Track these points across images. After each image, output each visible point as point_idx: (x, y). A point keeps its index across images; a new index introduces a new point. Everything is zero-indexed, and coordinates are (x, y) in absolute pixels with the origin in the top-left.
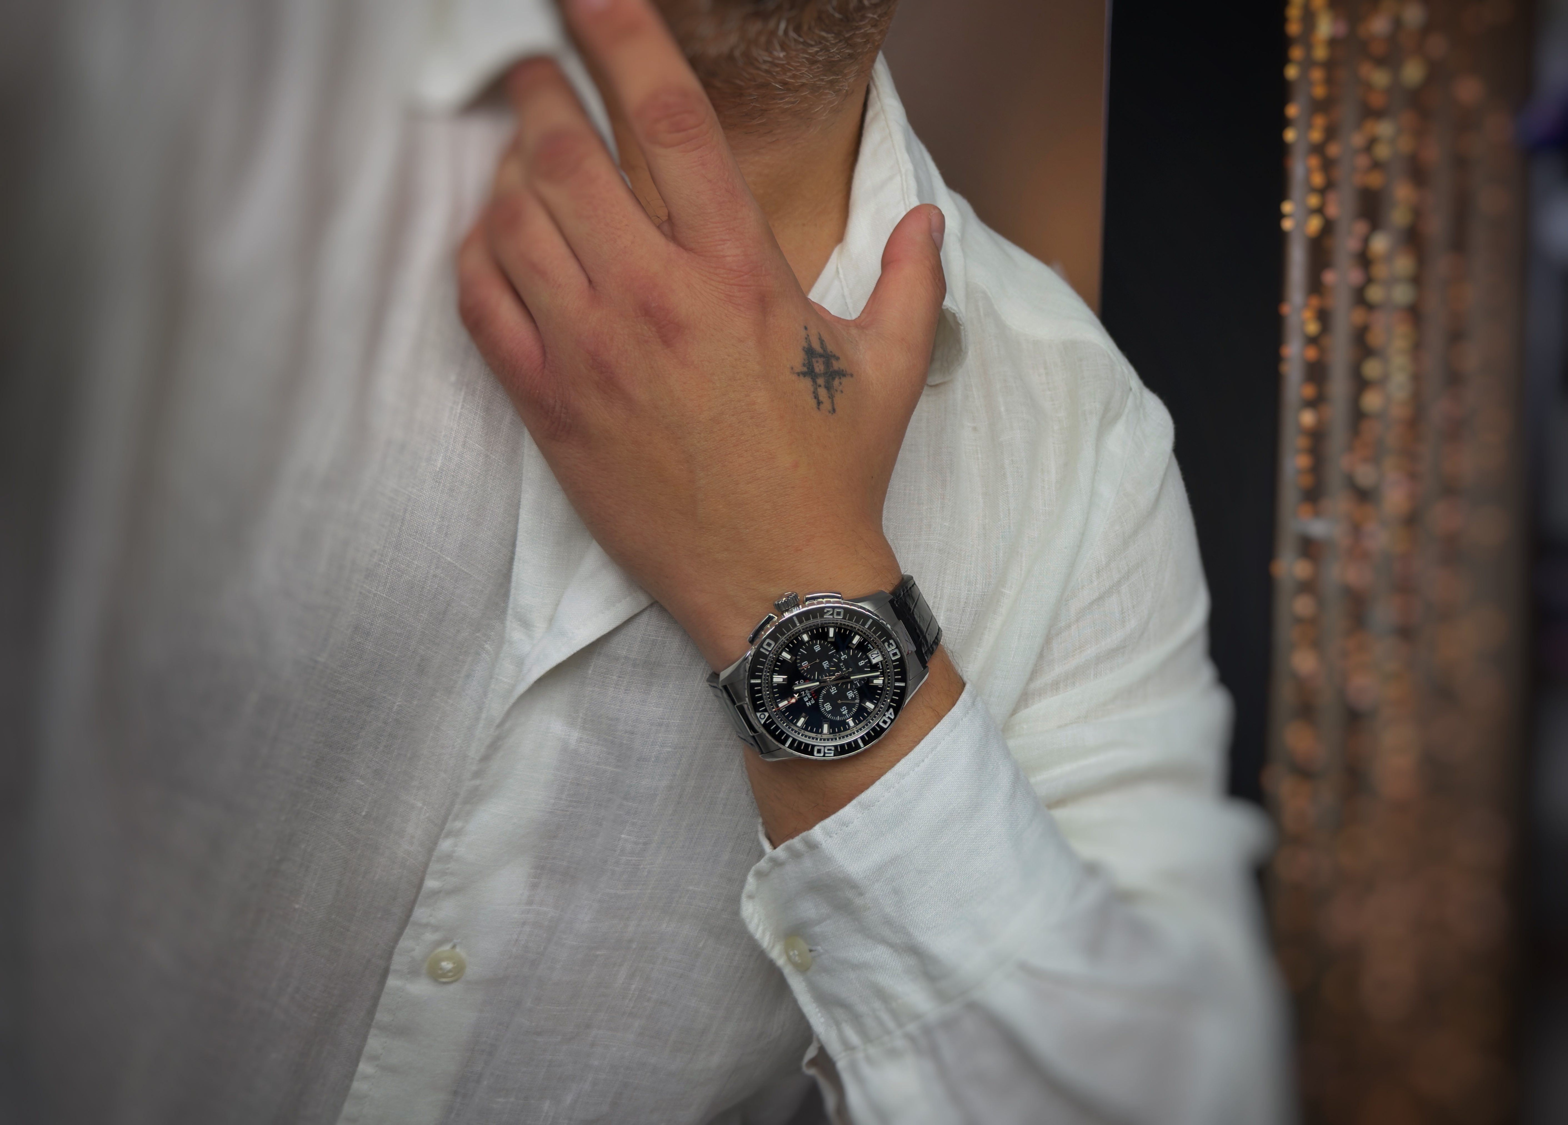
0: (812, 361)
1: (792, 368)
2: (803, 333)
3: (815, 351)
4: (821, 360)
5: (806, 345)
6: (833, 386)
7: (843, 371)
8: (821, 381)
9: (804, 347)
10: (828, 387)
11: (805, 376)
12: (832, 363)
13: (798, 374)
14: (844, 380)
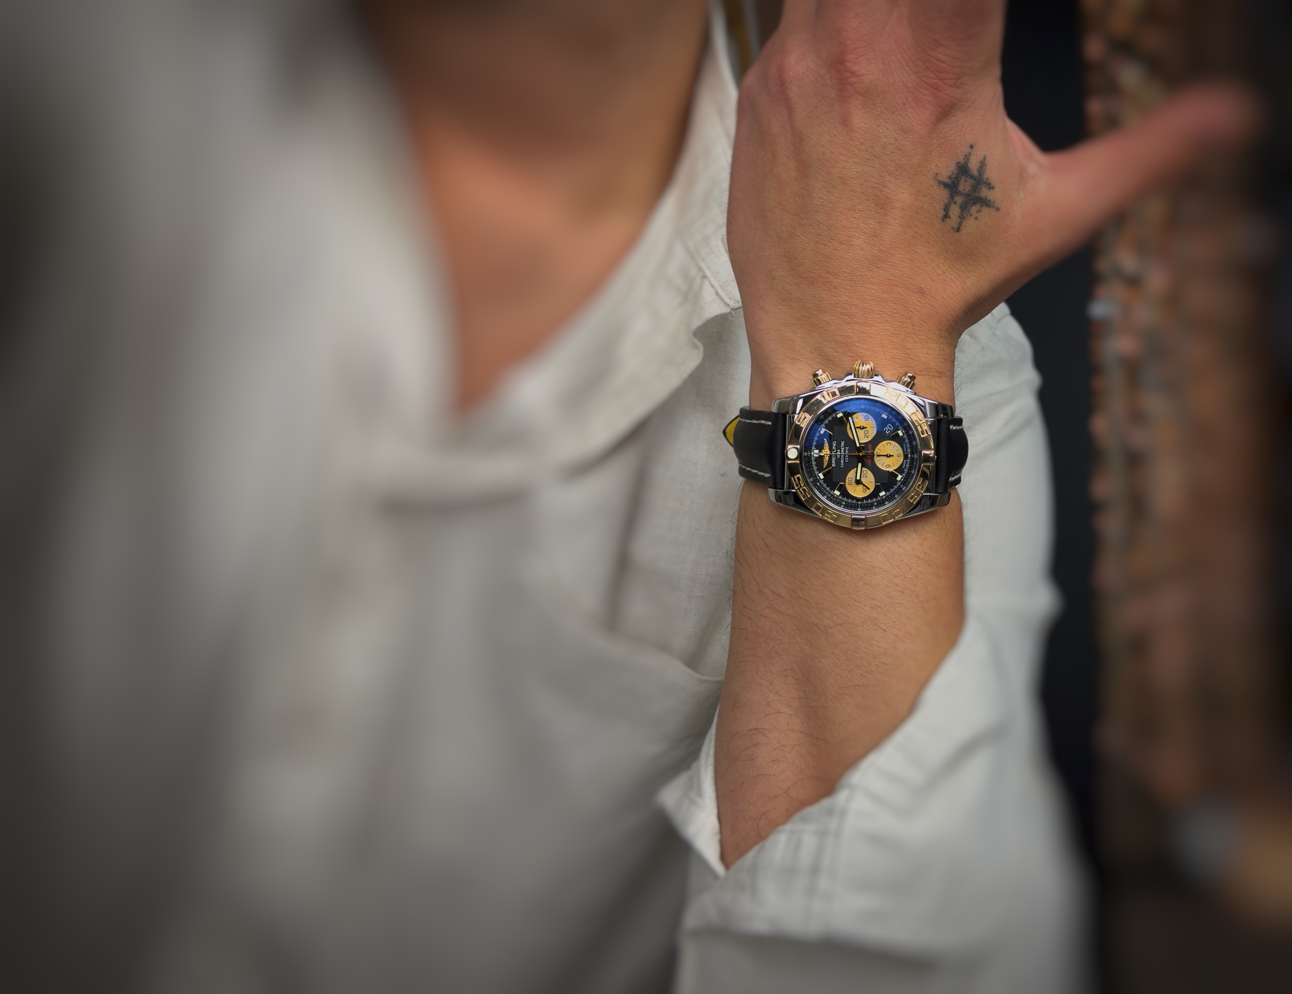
0: (961, 178)
1: (937, 174)
2: (966, 150)
3: (969, 171)
4: (970, 182)
5: (962, 161)
6: (970, 209)
7: (990, 201)
8: (959, 199)
9: (959, 163)
10: (964, 208)
11: (945, 187)
12: (981, 189)
13: (940, 182)
14: (986, 210)
